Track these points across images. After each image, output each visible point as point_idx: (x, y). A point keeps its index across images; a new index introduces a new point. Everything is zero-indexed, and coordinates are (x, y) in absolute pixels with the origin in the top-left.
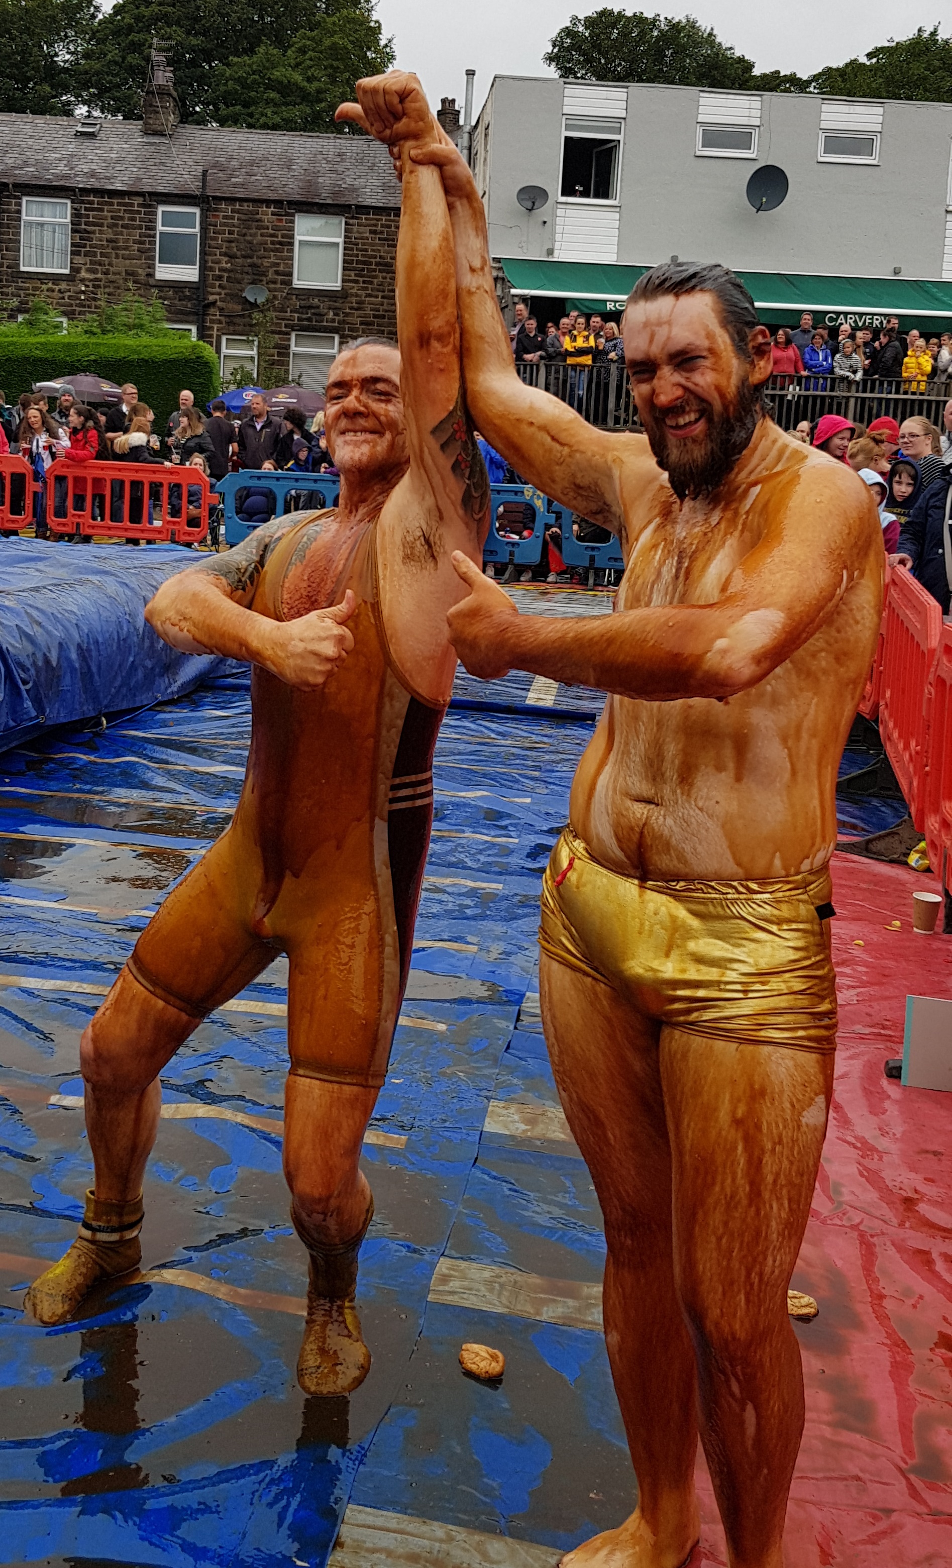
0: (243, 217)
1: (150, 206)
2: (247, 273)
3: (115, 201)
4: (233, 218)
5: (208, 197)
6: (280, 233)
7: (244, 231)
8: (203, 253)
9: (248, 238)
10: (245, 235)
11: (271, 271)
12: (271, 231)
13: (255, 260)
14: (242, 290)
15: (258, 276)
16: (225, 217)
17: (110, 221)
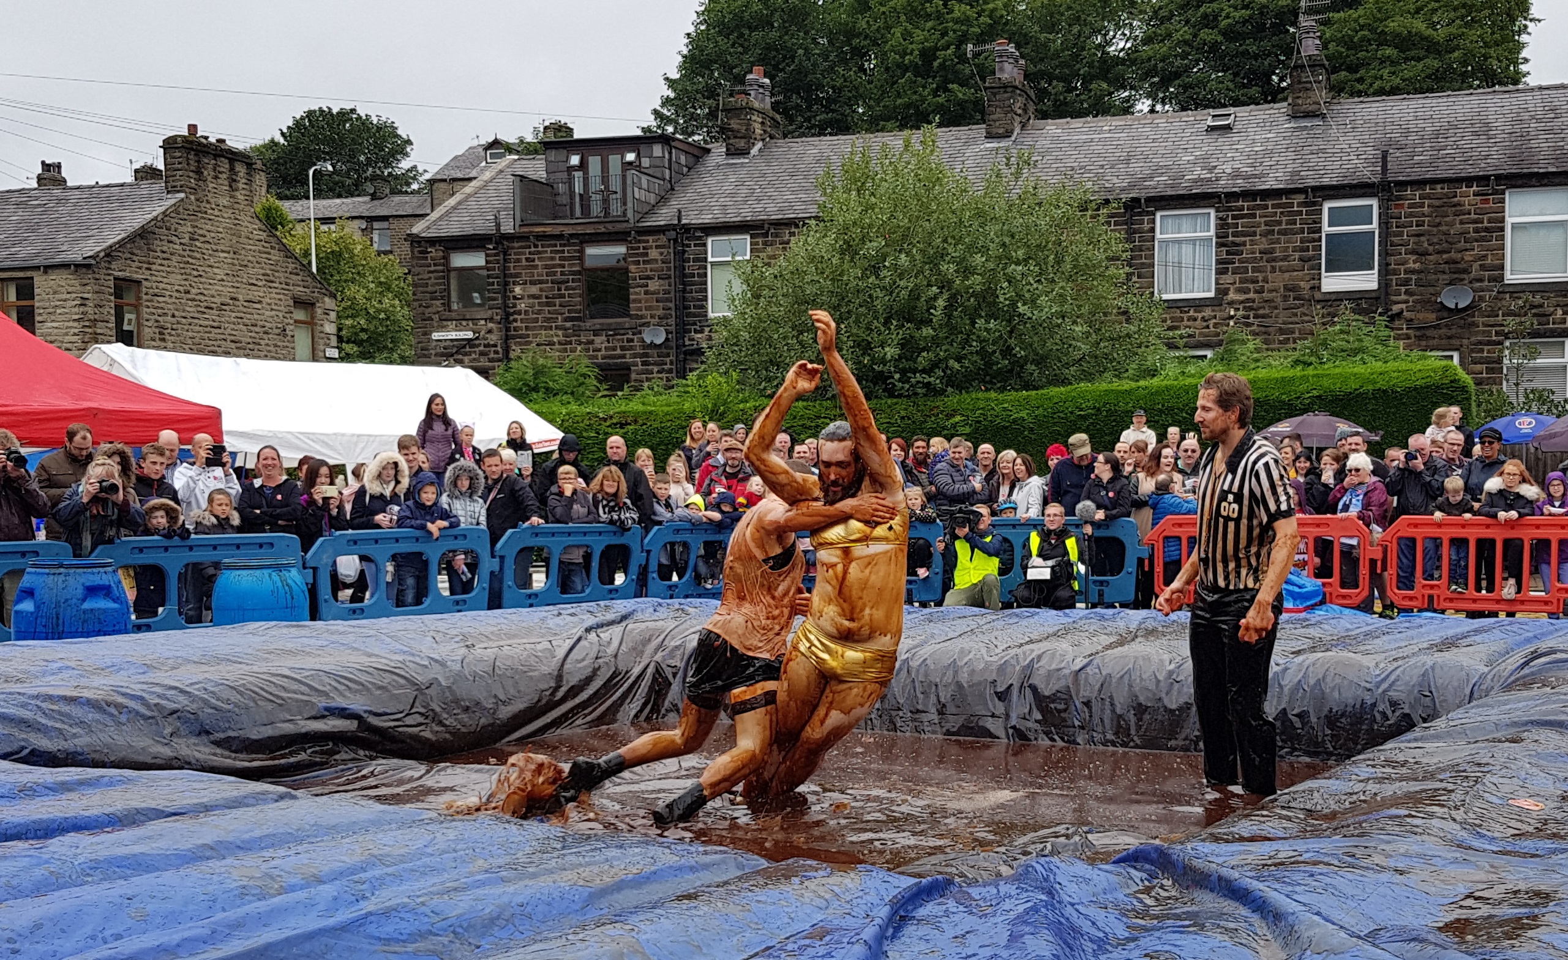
0: (1437, 203)
1: (1314, 204)
2: (1444, 272)
3: (1270, 203)
4: (1422, 205)
5: (1390, 182)
6: (1486, 217)
7: (1437, 220)
8: (1385, 254)
9: (1444, 228)
10: (1439, 224)
11: (1476, 266)
12: (1473, 216)
13: (1453, 255)
14: (1438, 294)
15: (1458, 273)
16: (1410, 206)
17: (1263, 227)
